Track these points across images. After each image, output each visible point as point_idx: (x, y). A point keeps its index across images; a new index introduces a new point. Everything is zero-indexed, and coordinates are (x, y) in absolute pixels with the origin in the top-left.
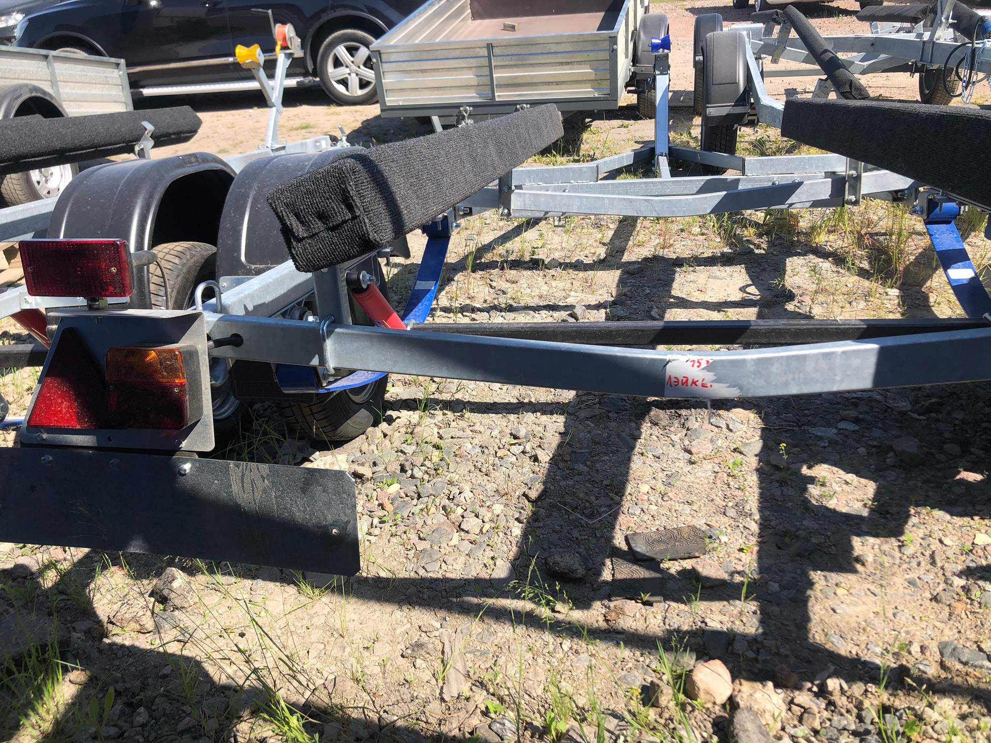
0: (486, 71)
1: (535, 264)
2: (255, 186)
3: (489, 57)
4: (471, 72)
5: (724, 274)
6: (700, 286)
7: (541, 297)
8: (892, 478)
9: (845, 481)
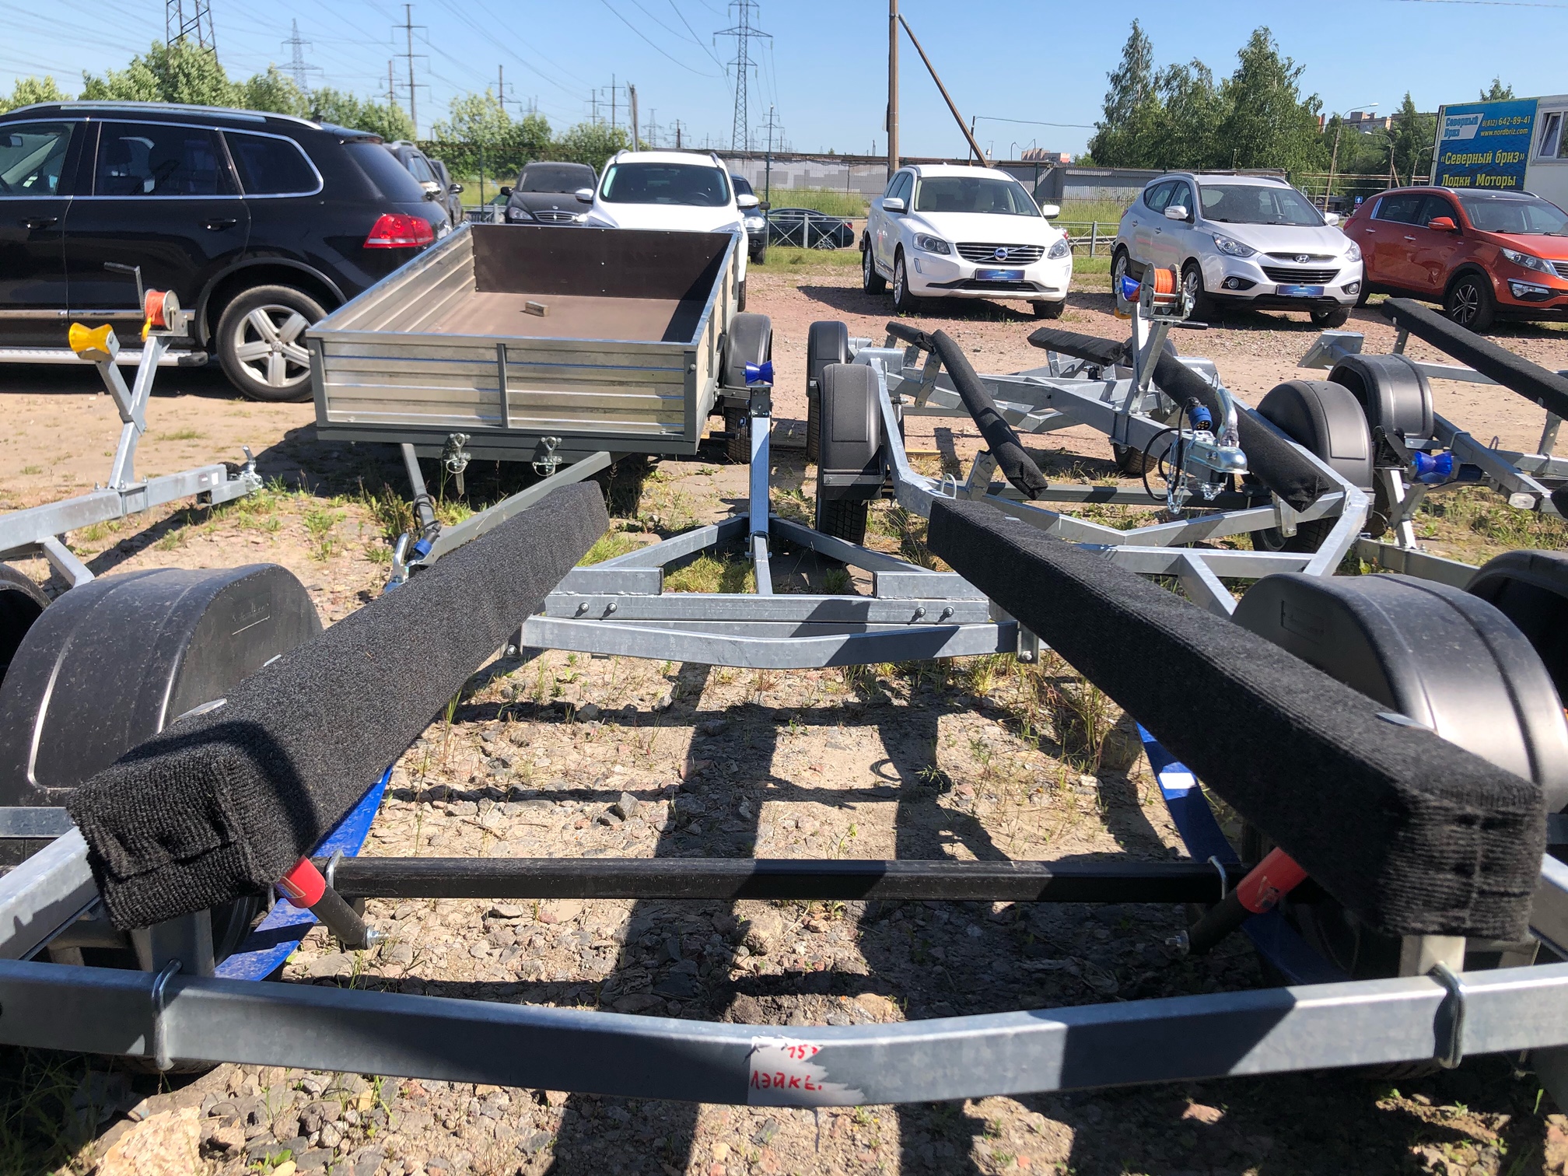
0: (494, 383)
1: (559, 713)
2: (68, 644)
3: (500, 363)
4: (469, 382)
5: (848, 741)
6: (813, 761)
7: (566, 774)
8: (1095, 1119)
9: (1029, 1126)
